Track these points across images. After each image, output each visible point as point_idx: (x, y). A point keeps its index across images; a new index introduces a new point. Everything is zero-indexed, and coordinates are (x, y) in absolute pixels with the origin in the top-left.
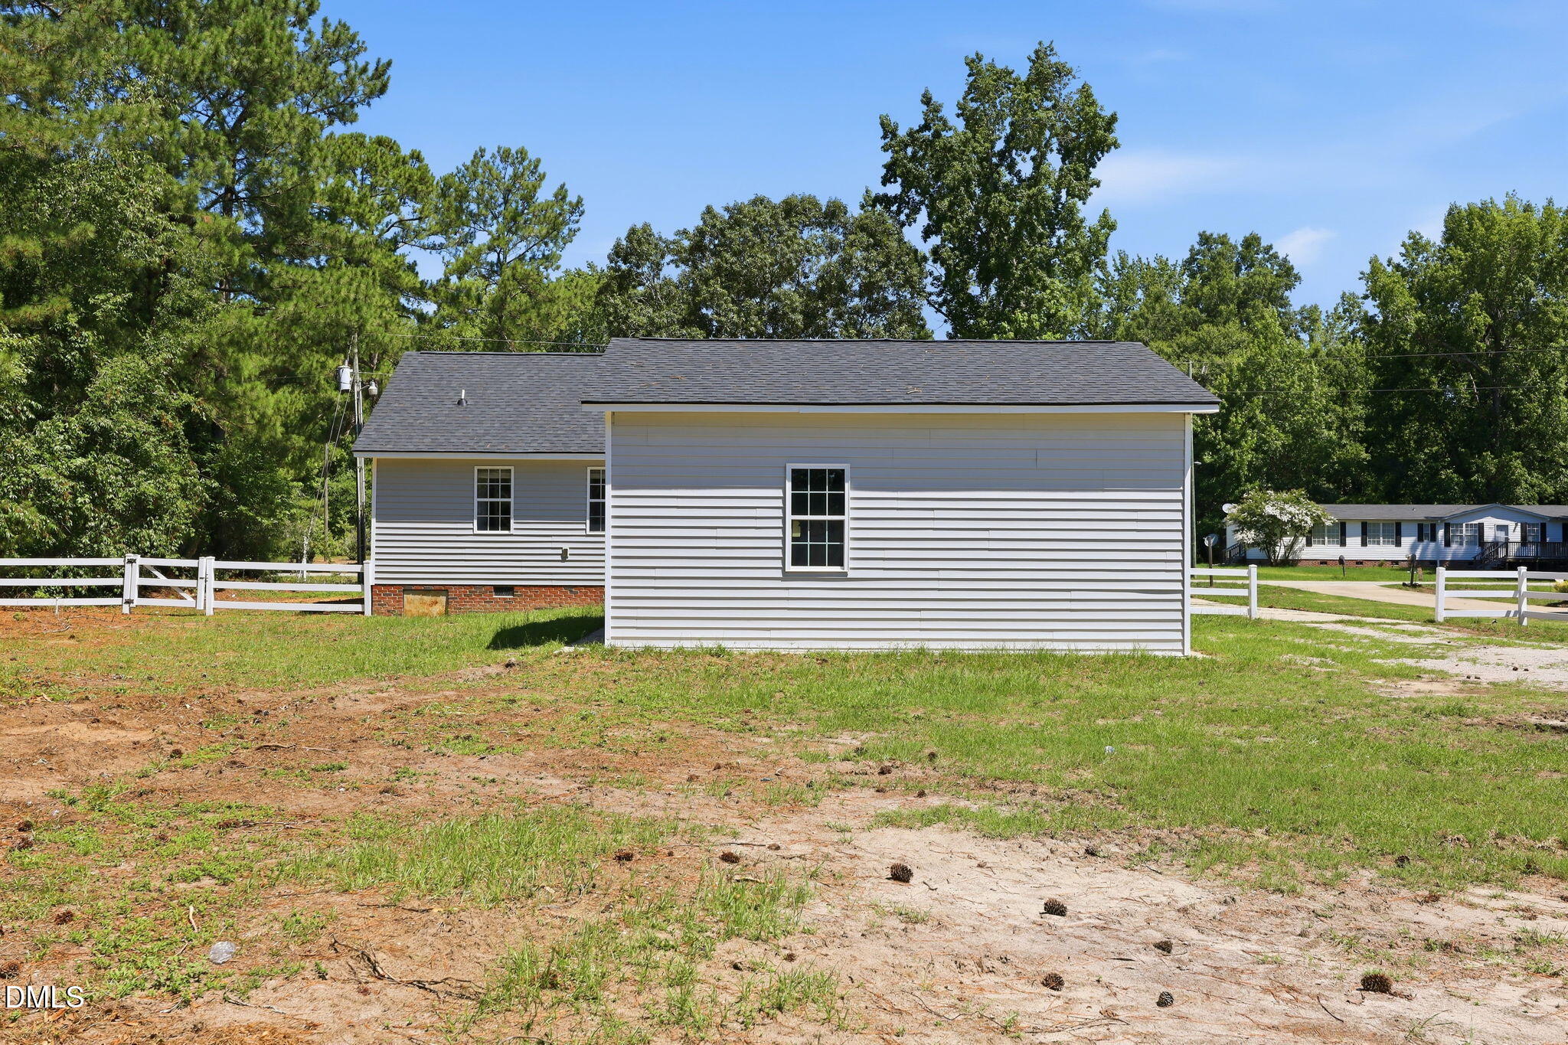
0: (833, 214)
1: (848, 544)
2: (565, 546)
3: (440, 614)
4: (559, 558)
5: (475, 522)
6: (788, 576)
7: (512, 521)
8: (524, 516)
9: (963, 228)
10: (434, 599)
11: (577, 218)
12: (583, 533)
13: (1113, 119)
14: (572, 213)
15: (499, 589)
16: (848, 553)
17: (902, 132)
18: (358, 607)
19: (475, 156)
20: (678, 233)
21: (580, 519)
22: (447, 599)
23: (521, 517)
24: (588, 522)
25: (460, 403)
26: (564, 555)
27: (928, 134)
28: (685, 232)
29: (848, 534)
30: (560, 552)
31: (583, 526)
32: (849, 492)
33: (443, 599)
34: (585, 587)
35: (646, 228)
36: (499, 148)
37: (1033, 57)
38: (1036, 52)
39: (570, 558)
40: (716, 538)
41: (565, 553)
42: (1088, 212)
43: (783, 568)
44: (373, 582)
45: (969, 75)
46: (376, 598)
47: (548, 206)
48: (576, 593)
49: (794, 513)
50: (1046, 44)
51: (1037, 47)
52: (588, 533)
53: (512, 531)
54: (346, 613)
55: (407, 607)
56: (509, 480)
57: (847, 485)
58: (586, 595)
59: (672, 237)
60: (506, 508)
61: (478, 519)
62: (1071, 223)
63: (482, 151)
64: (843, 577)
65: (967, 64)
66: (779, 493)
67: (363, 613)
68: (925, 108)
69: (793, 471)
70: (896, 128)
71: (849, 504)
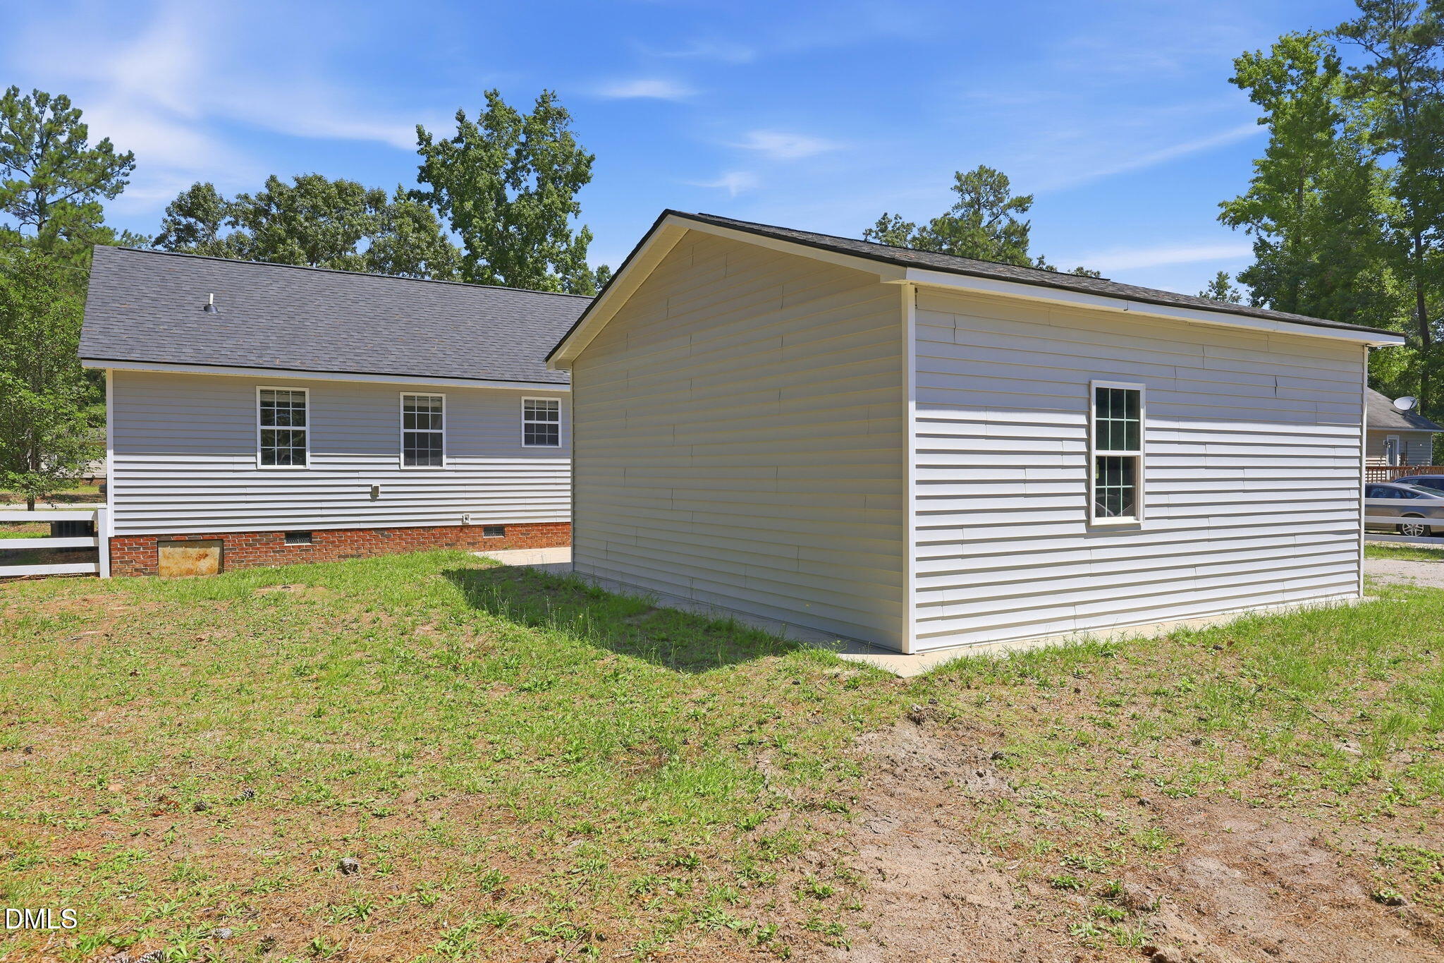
0: (376, 200)
1: (1143, 487)
2: (375, 483)
3: (211, 571)
4: (368, 497)
5: (259, 455)
6: (1093, 532)
7: (308, 454)
8: (327, 447)
9: (489, 224)
10: (202, 551)
11: (127, 172)
12: (396, 467)
13: (592, 158)
14: (121, 167)
15: (291, 536)
16: (1143, 500)
17: (435, 142)
18: (89, 567)
19: (8, 93)
20: (239, 197)
21: (394, 452)
22: (222, 550)
23: (318, 450)
24: (402, 455)
25: (207, 308)
26: (375, 492)
27: (460, 146)
28: (246, 197)
29: (1143, 474)
30: (369, 489)
31: (396, 460)
32: (1145, 422)
33: (216, 551)
34: (400, 529)
35: (209, 188)
36: (35, 90)
37: (540, 100)
38: (542, 97)
39: (381, 496)
40: (1025, 481)
41: (375, 491)
42: (574, 225)
43: (1088, 522)
44: (112, 533)
45: (488, 106)
46: (117, 554)
47: (93, 157)
48: (388, 537)
49: (1098, 448)
50: (549, 92)
51: (543, 93)
52: (403, 467)
53: (309, 466)
54: (68, 576)
55: (163, 562)
56: (304, 405)
57: (1142, 412)
58: (401, 538)
59: (234, 201)
60: (300, 438)
61: (262, 450)
62: (561, 234)
63: (16, 90)
64: (1135, 529)
65: (487, 97)
66: (1082, 420)
67: (97, 574)
68: (459, 124)
69: (1098, 389)
70: (430, 138)
71: (1145, 436)
